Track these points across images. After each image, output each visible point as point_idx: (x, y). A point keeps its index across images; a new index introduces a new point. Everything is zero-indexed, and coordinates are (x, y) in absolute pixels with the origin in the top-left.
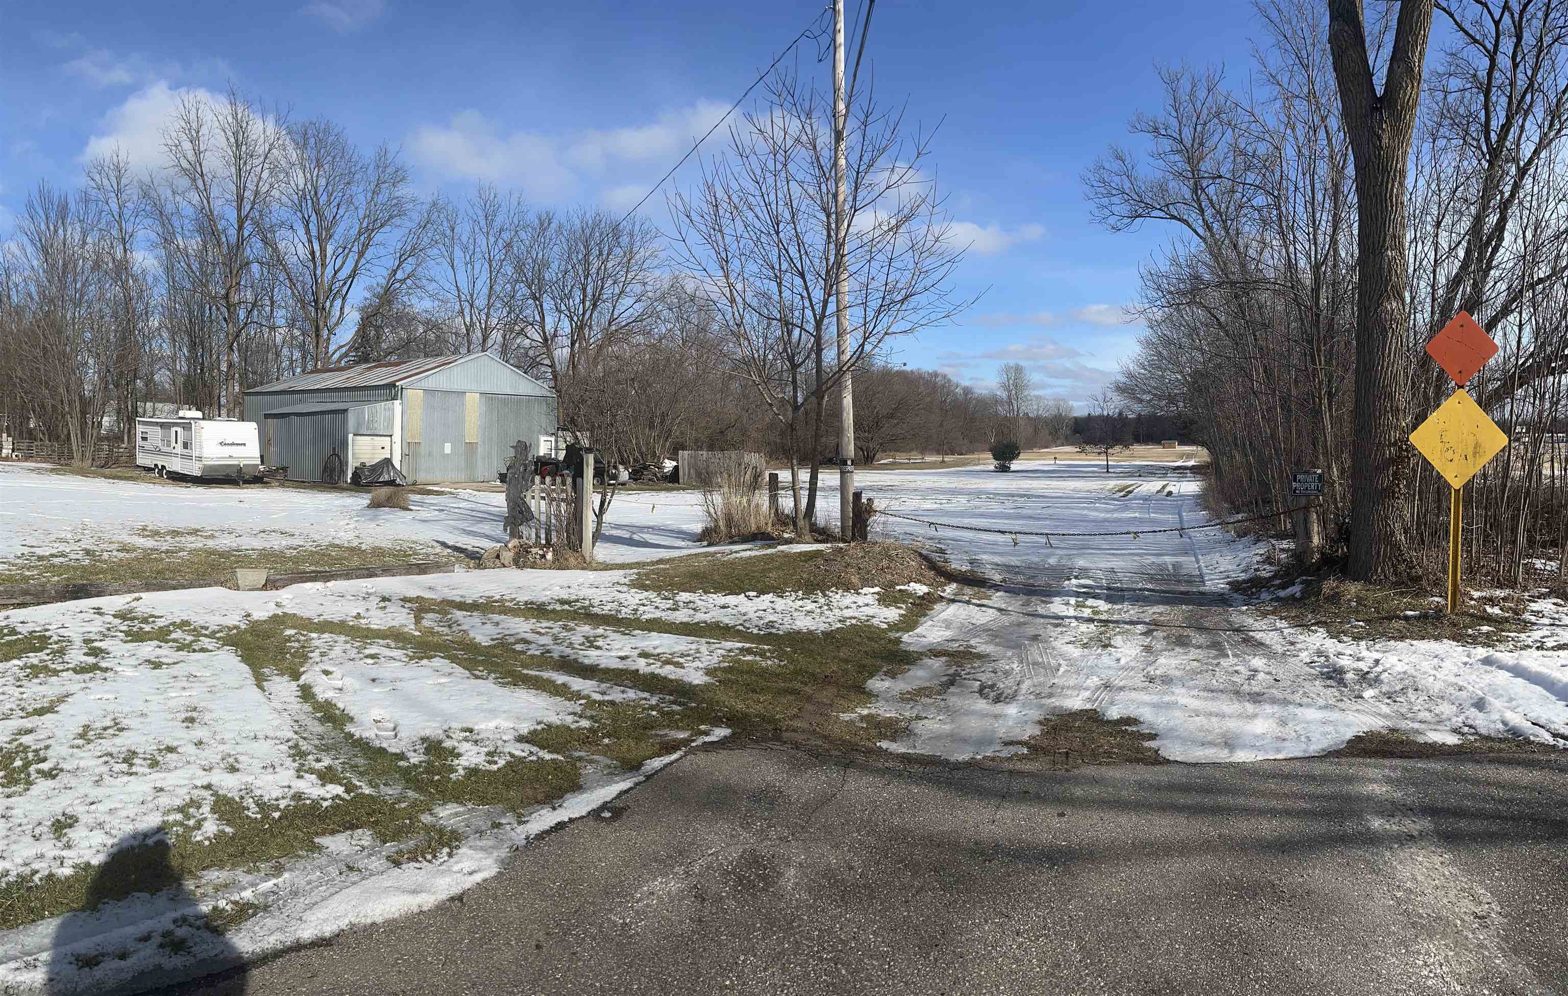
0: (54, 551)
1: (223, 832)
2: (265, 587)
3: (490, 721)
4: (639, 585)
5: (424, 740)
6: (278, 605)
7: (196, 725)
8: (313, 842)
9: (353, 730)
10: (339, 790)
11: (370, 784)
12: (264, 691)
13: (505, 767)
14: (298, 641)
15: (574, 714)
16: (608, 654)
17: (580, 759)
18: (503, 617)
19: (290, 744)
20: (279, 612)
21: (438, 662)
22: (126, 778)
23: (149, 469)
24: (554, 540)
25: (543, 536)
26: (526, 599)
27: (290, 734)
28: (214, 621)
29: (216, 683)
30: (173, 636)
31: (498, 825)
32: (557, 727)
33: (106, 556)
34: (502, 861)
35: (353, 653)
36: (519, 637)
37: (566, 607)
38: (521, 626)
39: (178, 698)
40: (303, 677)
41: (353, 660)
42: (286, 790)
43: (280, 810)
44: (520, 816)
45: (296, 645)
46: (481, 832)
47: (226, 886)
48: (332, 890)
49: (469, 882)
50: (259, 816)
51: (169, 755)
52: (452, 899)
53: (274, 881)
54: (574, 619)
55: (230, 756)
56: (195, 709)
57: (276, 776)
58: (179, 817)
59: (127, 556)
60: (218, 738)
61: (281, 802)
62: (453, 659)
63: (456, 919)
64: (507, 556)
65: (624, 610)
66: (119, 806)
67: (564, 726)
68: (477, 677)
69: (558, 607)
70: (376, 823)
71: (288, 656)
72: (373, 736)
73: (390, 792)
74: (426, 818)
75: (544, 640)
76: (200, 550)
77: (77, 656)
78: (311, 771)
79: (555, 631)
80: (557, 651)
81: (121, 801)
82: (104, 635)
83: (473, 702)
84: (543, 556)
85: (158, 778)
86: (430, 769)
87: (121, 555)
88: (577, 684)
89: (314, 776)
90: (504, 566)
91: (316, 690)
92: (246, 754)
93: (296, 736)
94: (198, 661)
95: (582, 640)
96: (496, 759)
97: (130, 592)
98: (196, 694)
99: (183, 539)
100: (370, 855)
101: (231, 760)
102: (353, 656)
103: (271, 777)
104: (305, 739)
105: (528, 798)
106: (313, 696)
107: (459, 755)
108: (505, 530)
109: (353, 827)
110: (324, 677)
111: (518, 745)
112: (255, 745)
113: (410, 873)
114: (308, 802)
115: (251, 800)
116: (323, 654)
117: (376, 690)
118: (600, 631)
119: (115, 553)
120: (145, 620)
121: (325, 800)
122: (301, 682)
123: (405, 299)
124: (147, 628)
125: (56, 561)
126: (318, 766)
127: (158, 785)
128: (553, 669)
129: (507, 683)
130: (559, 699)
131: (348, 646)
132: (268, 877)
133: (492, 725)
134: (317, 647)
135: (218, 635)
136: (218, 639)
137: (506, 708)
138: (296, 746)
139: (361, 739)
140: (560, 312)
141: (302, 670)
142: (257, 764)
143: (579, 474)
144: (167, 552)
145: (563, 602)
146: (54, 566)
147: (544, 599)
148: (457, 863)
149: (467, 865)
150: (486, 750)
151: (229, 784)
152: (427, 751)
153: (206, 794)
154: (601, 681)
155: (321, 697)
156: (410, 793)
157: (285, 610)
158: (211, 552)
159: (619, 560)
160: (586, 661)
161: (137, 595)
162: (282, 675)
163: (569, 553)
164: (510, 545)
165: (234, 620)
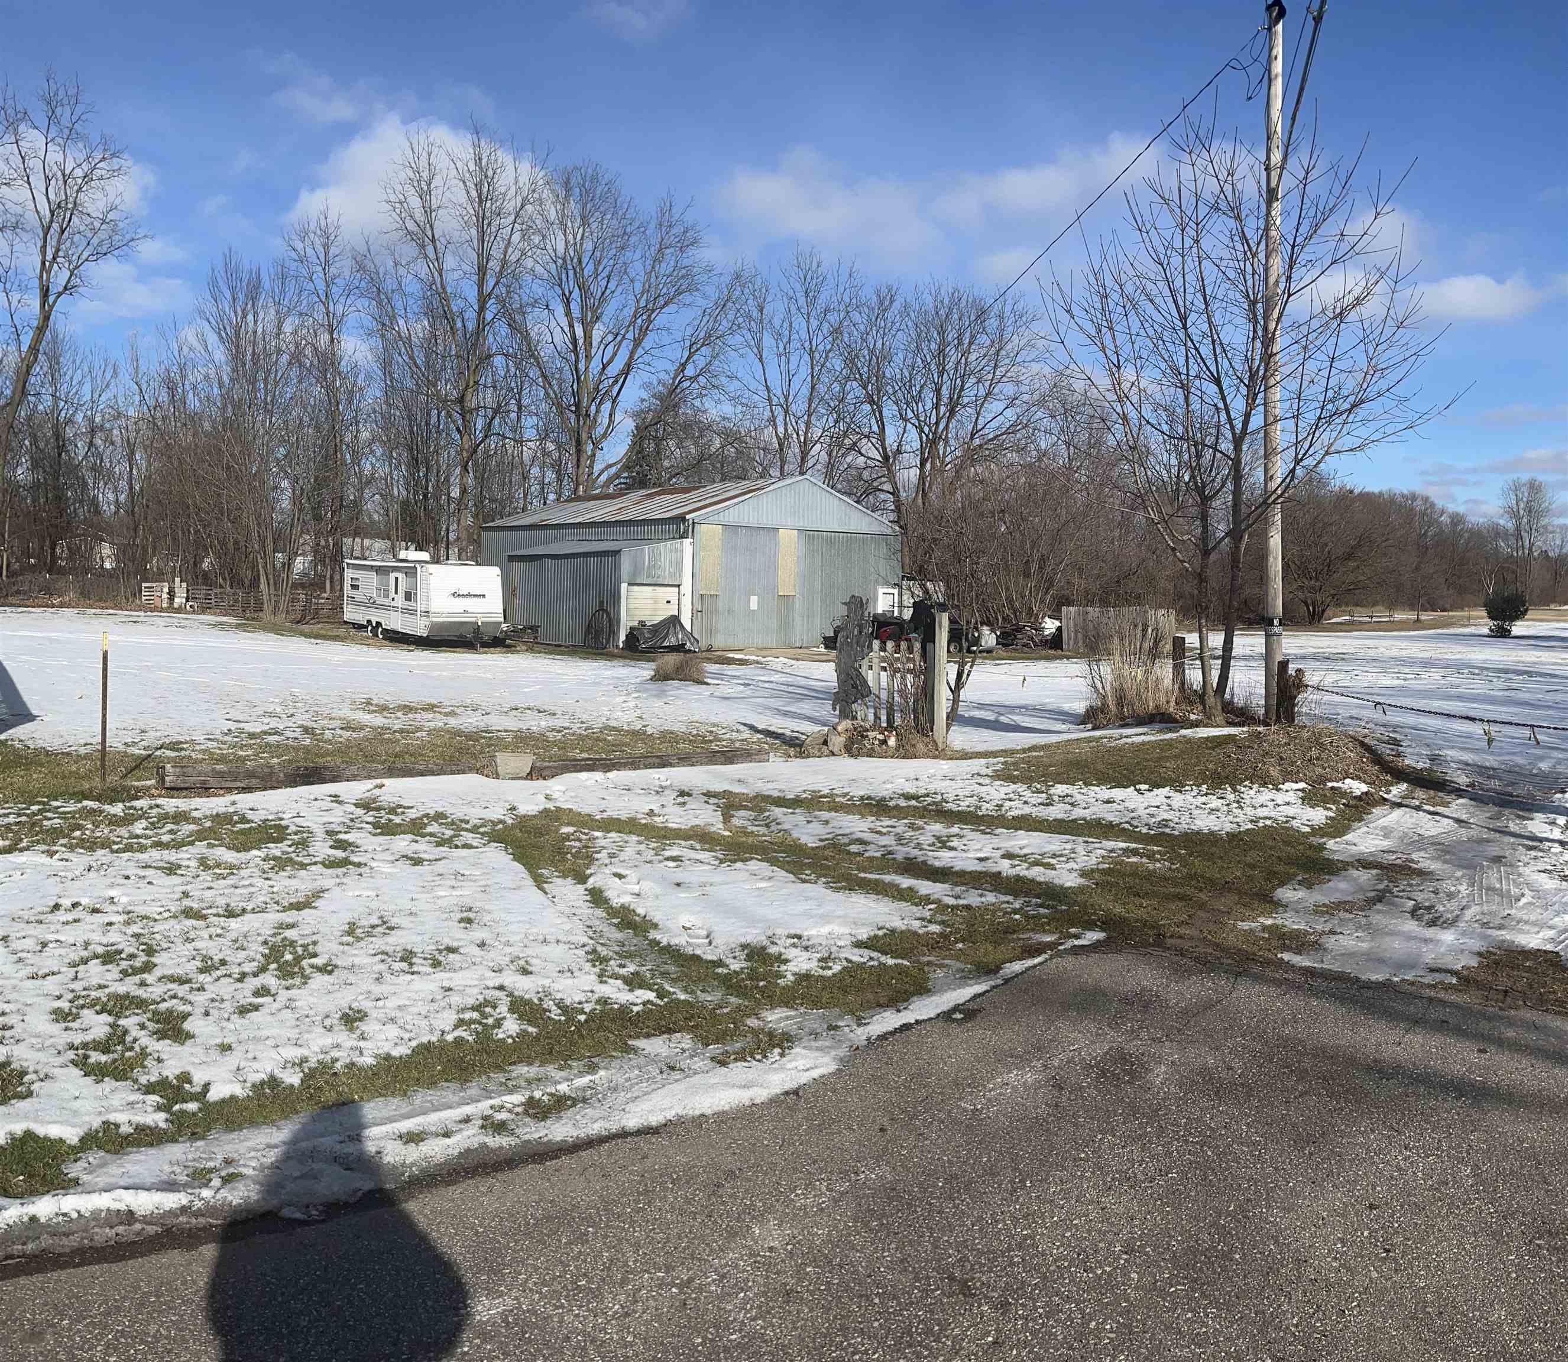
0: (266, 728)
1: (524, 1031)
2: (530, 776)
3: (823, 926)
4: (1005, 776)
5: (744, 947)
6: (548, 798)
7: (475, 926)
8: (626, 1044)
9: (658, 937)
10: (651, 996)
11: (685, 990)
12: (546, 893)
13: (841, 972)
14: (580, 840)
15: (923, 919)
16: (964, 855)
17: (929, 963)
18: (833, 814)
19: (587, 948)
20: (550, 806)
21: (754, 865)
22: (409, 977)
23: (359, 627)
24: (898, 721)
25: (884, 718)
26: (862, 793)
27: (586, 940)
28: (474, 814)
29: (489, 883)
30: (429, 829)
31: (836, 1028)
32: (902, 932)
33: (328, 734)
34: (841, 1060)
35: (649, 855)
36: (854, 837)
37: (913, 803)
38: (856, 825)
39: (449, 896)
40: (591, 880)
41: (650, 862)
42: (590, 994)
43: (585, 1013)
44: (859, 1018)
45: (577, 844)
46: (817, 1034)
47: (539, 1080)
48: (653, 1086)
49: (804, 1078)
50: (563, 1018)
51: (451, 956)
52: (787, 1093)
53: (589, 1077)
54: (922, 817)
55: (520, 959)
56: (470, 909)
57: (576, 980)
58: (475, 1015)
59: (354, 735)
60: (503, 940)
61: (585, 1005)
62: (773, 862)
63: (792, 1109)
64: (838, 742)
65: (985, 806)
66: (407, 1003)
67: (909, 931)
68: (804, 881)
69: (903, 803)
70: (696, 1027)
71: (569, 856)
72: (685, 944)
73: (710, 997)
74: (752, 1022)
75: (884, 841)
76: (442, 730)
77: (322, 849)
78: (616, 976)
79: (899, 830)
80: (902, 853)
81: (409, 998)
82: (348, 827)
83: (801, 907)
84: (884, 742)
85: (443, 977)
86: (753, 975)
87: (347, 734)
88: (925, 887)
89: (619, 982)
90: (833, 754)
91: (609, 894)
92: (537, 957)
93: (592, 942)
94: (463, 858)
95: (932, 840)
96: (830, 964)
97: (370, 777)
98: (467, 893)
99: (418, 716)
100: (692, 1057)
101: (522, 962)
102: (649, 858)
103: (570, 981)
104: (602, 944)
105: (868, 1002)
106: (606, 901)
107: (786, 961)
108: (834, 709)
109: (670, 1031)
110: (617, 880)
111: (856, 950)
112: (545, 948)
113: (738, 1071)
114: (616, 1006)
115: (551, 1003)
116: (612, 856)
117: (683, 895)
118: (955, 830)
119: (339, 732)
120: (393, 811)
121: (634, 1004)
122: (591, 883)
123: (697, 403)
124: (397, 820)
125: (271, 739)
126: (623, 971)
127: (446, 984)
128: (896, 872)
129: (841, 888)
130: (904, 904)
131: (642, 847)
132: (581, 1074)
133: (825, 930)
134: (604, 848)
135: (482, 830)
136: (482, 834)
137: (840, 913)
138: (594, 951)
139: (669, 945)
140: (906, 420)
141: (588, 872)
142: (552, 969)
143: (929, 638)
144: (401, 731)
145: (908, 797)
146: (268, 745)
147: (884, 793)
148: (790, 1061)
149: (801, 1064)
150: (819, 955)
151: (525, 986)
152: (749, 958)
153: (501, 994)
154: (956, 884)
155: (616, 901)
156: (732, 999)
157: (558, 804)
158: (457, 733)
159: (981, 748)
160: (937, 864)
161: (379, 781)
162: (564, 877)
163: (915, 738)
164: (839, 728)
165: (497, 813)
